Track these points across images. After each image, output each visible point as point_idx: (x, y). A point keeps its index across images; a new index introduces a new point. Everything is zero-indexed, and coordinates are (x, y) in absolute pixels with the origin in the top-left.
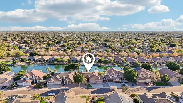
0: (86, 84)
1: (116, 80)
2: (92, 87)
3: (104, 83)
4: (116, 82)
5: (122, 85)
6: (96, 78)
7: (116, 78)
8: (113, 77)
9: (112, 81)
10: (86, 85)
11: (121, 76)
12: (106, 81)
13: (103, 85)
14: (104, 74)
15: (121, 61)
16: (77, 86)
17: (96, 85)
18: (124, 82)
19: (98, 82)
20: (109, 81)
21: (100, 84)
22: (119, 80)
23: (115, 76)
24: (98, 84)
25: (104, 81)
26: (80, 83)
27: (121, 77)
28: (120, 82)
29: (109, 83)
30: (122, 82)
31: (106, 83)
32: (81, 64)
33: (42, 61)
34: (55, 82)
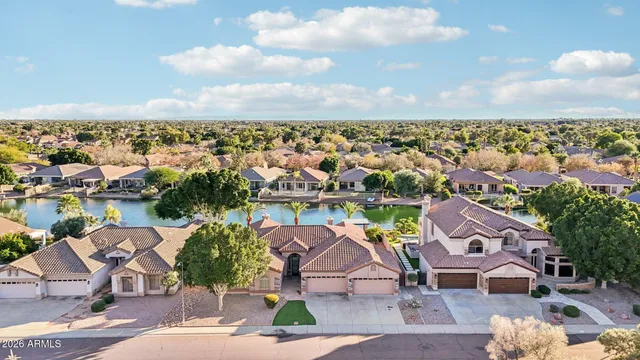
0: (274, 297)
1: (500, 272)
2: (313, 322)
3: (409, 297)
4: (499, 286)
5: (554, 309)
6: (349, 258)
7: (496, 260)
8: (471, 250)
9: (468, 282)
10: (271, 304)
11: (530, 246)
12: (422, 279)
13: (405, 306)
14: (403, 240)
15: (485, 187)
16: (201, 311)
17: (347, 307)
18: (563, 291)
19: (360, 286)
20: (446, 282)
21: (377, 298)
22: (520, 272)
23: (486, 243)
24: (365, 297)
25: (411, 277)
26: (222, 290)
27: (529, 251)
28: (532, 286)
29: (448, 297)
30: (543, 291)
31: (424, 291)
32: (279, 197)
33: (88, 185)
34: (43, 278)
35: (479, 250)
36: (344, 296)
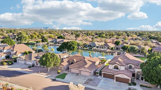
1: (119, 76)
7: (121, 72)
8: (115, 68)
17: (75, 77)
19: (82, 73)
21: (85, 76)
23: (119, 67)
24: (82, 76)
31: (99, 77)
32: (98, 50)
33: (60, 43)
34: (25, 60)
35: (117, 69)
36: (78, 74)
